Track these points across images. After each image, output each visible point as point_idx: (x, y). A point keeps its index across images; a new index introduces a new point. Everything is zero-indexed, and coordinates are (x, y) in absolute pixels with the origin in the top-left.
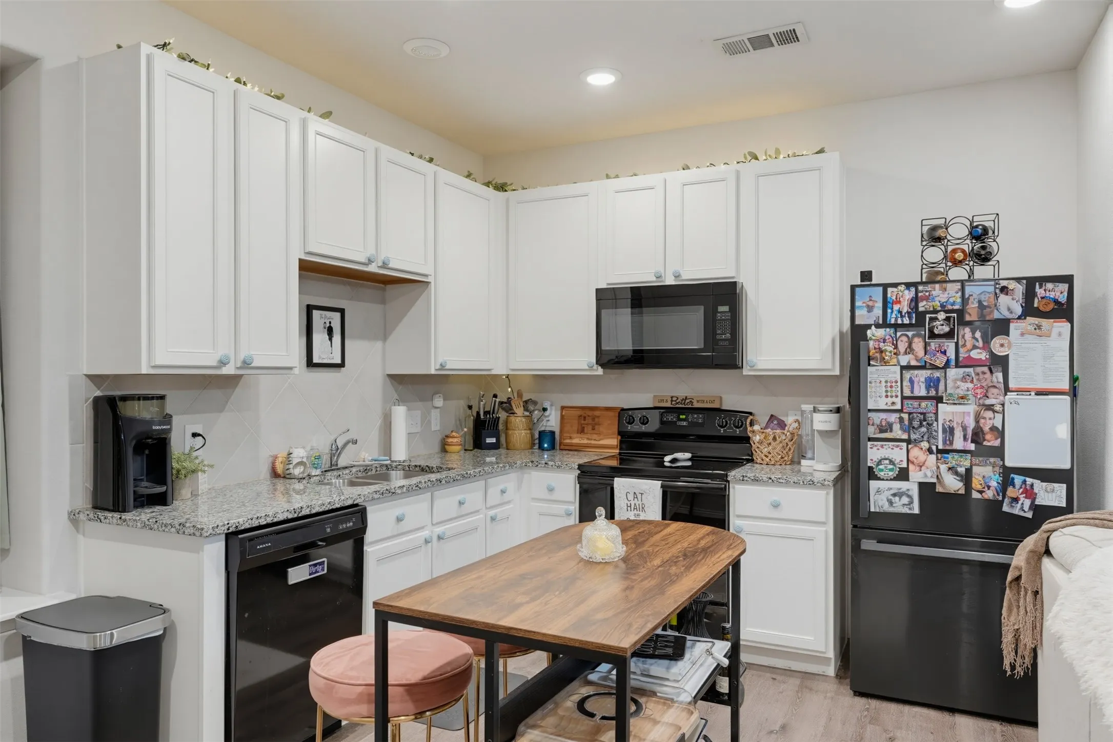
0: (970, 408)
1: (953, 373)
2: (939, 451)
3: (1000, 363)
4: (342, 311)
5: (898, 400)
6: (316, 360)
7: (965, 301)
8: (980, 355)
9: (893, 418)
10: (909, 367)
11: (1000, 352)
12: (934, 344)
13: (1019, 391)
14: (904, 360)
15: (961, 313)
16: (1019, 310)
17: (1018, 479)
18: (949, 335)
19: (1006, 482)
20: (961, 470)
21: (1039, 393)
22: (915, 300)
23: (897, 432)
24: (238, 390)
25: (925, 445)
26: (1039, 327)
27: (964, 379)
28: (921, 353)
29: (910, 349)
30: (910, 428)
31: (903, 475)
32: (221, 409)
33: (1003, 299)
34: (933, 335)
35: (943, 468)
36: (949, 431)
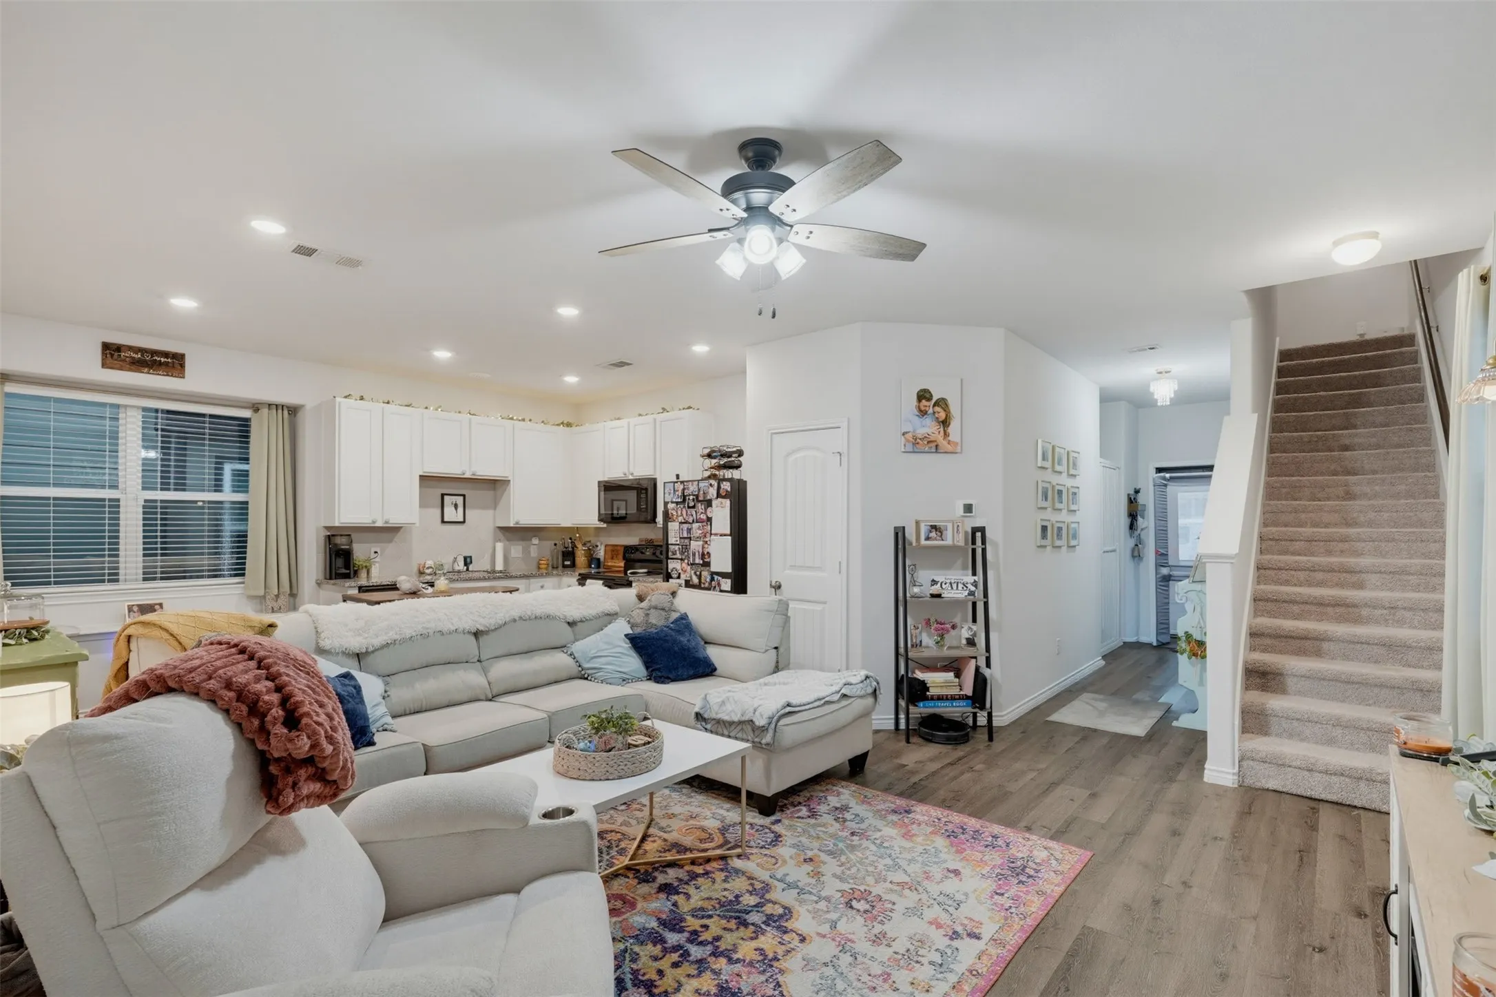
0: (701, 543)
1: (695, 525)
2: (692, 564)
3: (709, 520)
4: (464, 496)
5: (678, 539)
6: (446, 520)
7: (699, 490)
8: (703, 517)
9: (677, 547)
10: (681, 523)
11: (710, 515)
12: (689, 511)
13: (716, 535)
14: (680, 519)
15: (697, 496)
16: (715, 496)
17: (716, 577)
18: (694, 507)
19: (712, 579)
20: (698, 573)
21: (721, 535)
22: (684, 489)
23: (678, 556)
24: (399, 534)
25: (686, 561)
26: (722, 503)
27: (699, 528)
28: (685, 516)
29: (682, 515)
30: (682, 553)
31: (679, 577)
32: (390, 541)
33: (711, 489)
34: (689, 507)
35: (693, 572)
36: (694, 555)
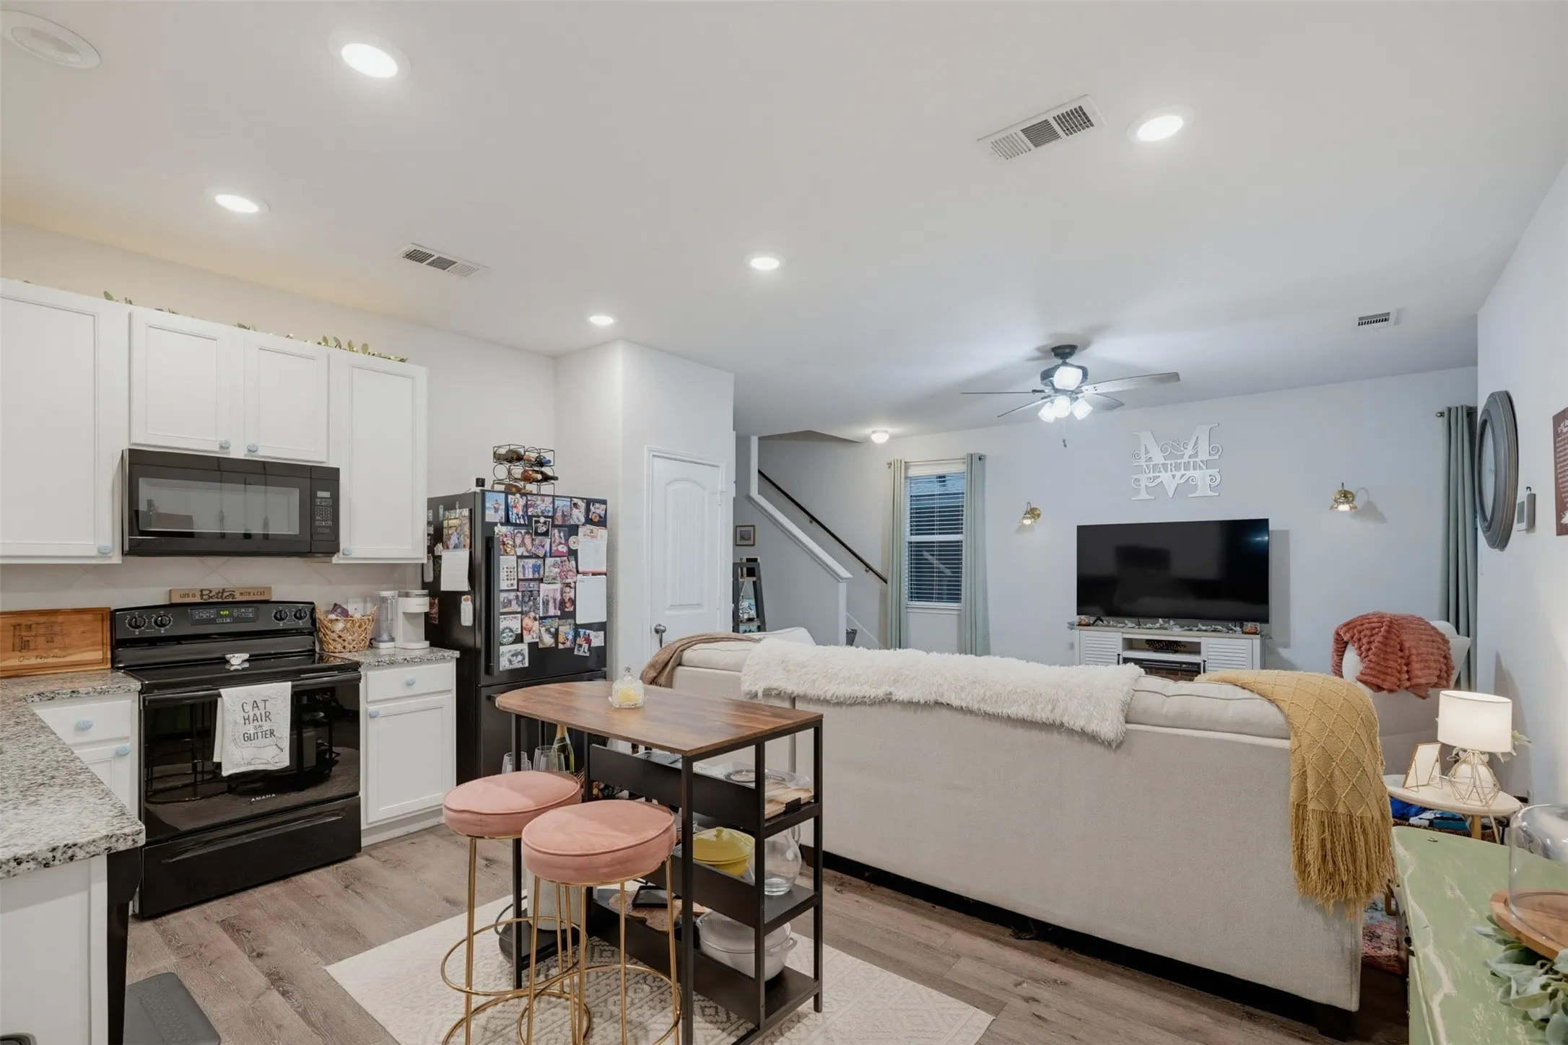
0: (558, 586)
1: (549, 561)
2: (541, 618)
3: (573, 553)
5: (515, 582)
7: (555, 510)
8: (563, 549)
9: (512, 596)
10: (522, 557)
11: (573, 547)
12: (538, 539)
13: (585, 574)
14: (520, 551)
15: (553, 517)
16: (583, 520)
17: (582, 631)
18: (546, 534)
19: (577, 635)
20: (553, 630)
21: (594, 574)
22: (526, 506)
23: (515, 607)
25: (532, 614)
26: (592, 532)
27: (554, 565)
28: (529, 547)
29: (523, 544)
30: (522, 603)
31: (519, 639)
33: (575, 511)
34: (537, 534)
35: (543, 629)
36: (546, 603)
